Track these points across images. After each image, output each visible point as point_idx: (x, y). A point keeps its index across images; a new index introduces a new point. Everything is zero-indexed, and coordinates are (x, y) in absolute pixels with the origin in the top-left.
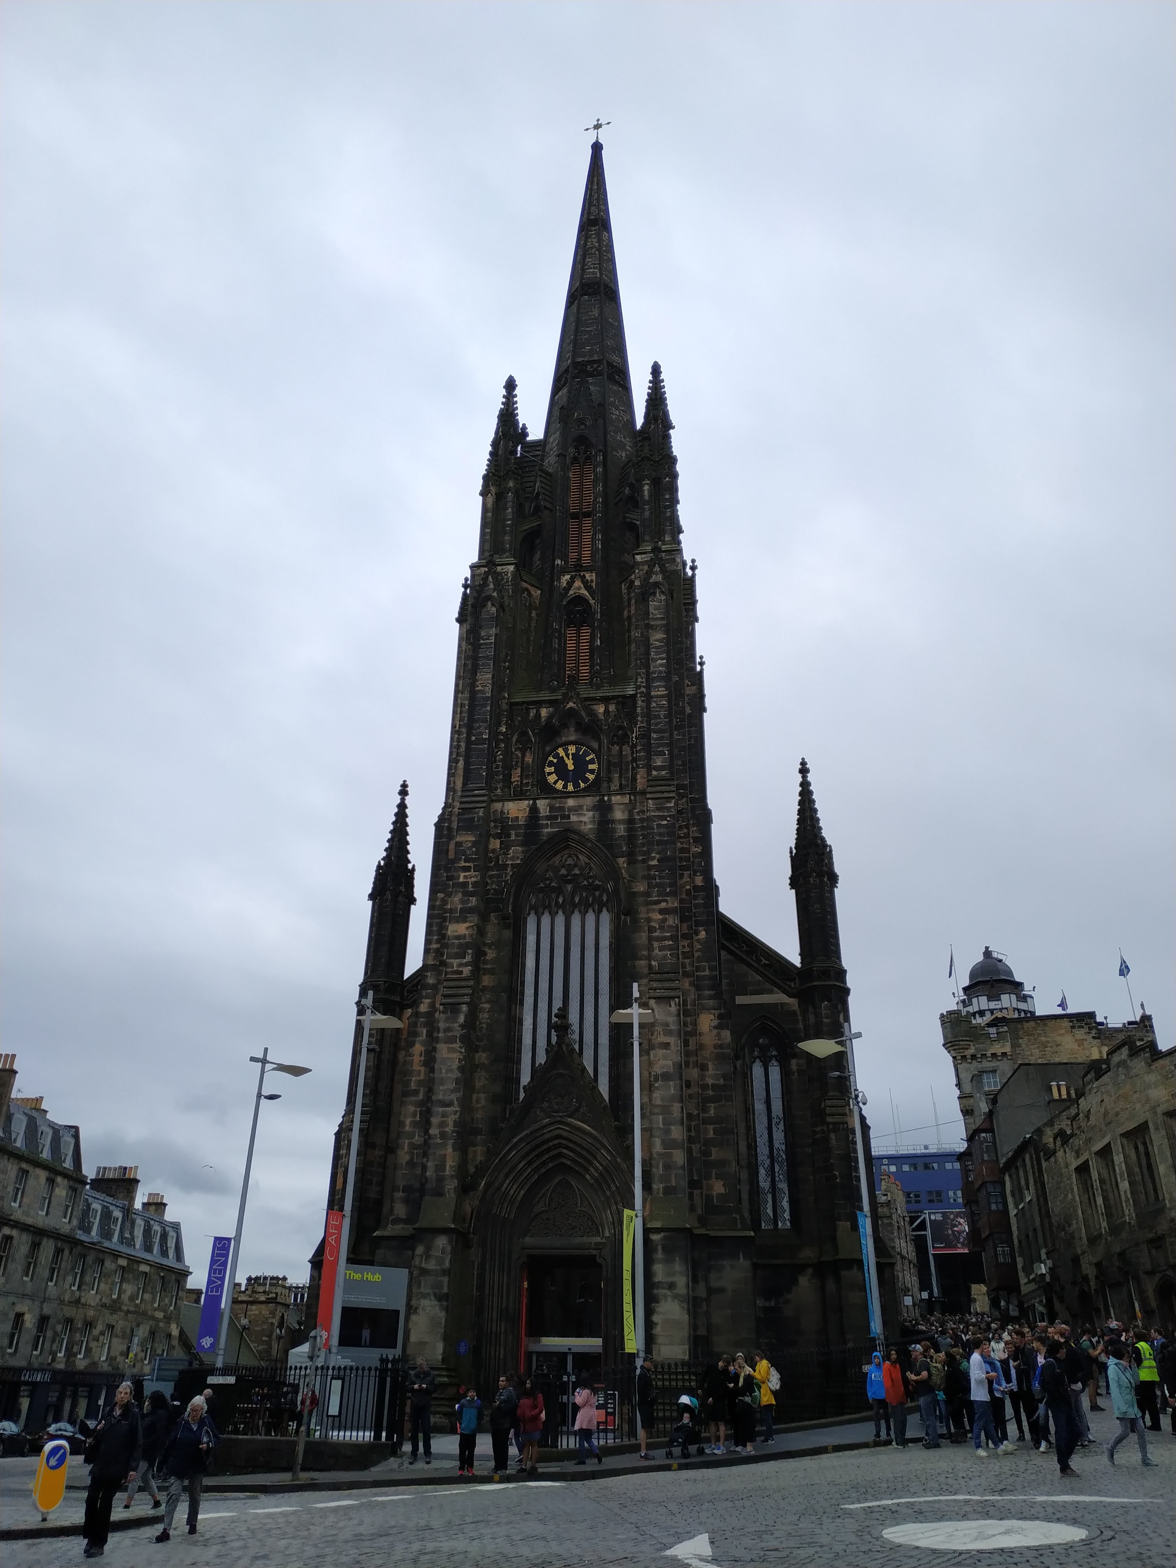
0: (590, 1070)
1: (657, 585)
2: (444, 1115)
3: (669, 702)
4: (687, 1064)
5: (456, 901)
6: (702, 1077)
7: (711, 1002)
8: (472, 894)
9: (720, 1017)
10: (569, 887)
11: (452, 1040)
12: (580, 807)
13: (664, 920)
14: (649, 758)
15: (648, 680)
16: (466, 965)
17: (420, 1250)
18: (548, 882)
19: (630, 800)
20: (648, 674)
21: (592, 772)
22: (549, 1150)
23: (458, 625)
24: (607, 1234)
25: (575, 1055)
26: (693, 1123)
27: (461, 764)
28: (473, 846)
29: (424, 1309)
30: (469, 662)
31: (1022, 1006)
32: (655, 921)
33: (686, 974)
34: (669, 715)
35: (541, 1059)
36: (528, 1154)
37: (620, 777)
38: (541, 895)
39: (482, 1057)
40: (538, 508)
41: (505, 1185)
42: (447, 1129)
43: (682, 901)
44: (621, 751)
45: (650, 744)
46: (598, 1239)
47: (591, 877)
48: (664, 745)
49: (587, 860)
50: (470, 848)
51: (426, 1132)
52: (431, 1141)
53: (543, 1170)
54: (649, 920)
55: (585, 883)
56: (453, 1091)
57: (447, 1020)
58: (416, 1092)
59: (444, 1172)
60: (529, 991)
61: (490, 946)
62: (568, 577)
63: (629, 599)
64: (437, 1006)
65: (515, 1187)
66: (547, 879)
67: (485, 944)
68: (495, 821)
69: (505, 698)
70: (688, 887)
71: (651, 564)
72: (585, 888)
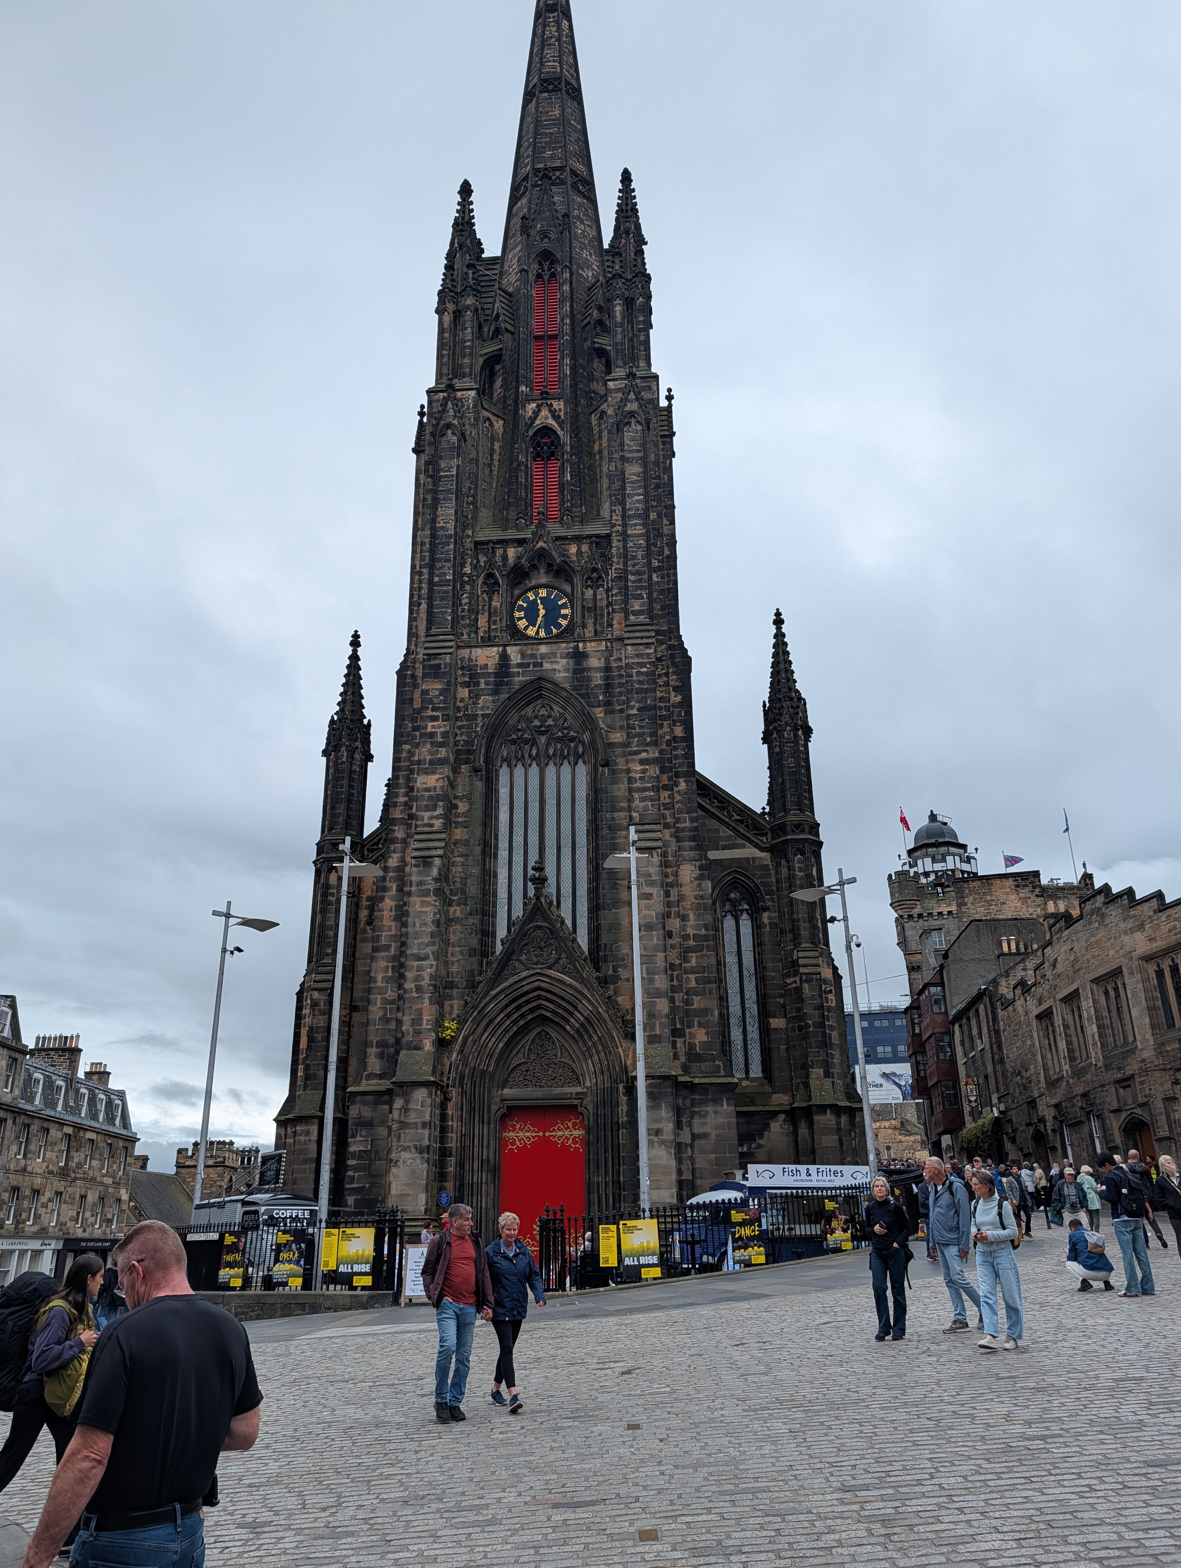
0: (569, 923)
1: (632, 414)
2: (419, 969)
3: (648, 540)
4: (669, 915)
5: (424, 752)
6: (683, 928)
7: (692, 853)
8: (442, 745)
9: (701, 868)
10: (543, 739)
11: (426, 893)
12: (554, 654)
13: (644, 771)
14: (626, 601)
15: (624, 517)
16: (437, 817)
17: (398, 1103)
18: (520, 734)
19: (607, 647)
20: (624, 510)
21: (565, 617)
22: (528, 1002)
23: (414, 456)
24: (588, 1084)
25: (554, 908)
26: (675, 973)
27: (424, 606)
28: (441, 695)
29: (405, 1162)
30: (429, 497)
31: (966, 867)
32: (636, 772)
33: (666, 826)
34: (648, 555)
35: (518, 912)
36: (507, 1006)
37: (595, 623)
38: (513, 747)
39: (456, 911)
40: (497, 331)
41: (484, 1038)
42: (423, 983)
43: (661, 752)
44: (595, 595)
45: (626, 587)
46: (579, 1089)
47: (566, 728)
48: (641, 588)
49: (561, 711)
50: (437, 697)
51: (400, 986)
52: (406, 995)
53: (522, 1023)
54: (628, 771)
55: (560, 734)
56: (427, 945)
57: (420, 873)
58: (387, 948)
59: (421, 1025)
60: (503, 845)
61: (461, 799)
62: (534, 405)
63: (600, 432)
64: (408, 859)
65: (494, 1039)
66: (519, 730)
67: (456, 797)
68: (462, 668)
69: (468, 536)
70: (668, 737)
71: (625, 391)
72: (560, 739)
